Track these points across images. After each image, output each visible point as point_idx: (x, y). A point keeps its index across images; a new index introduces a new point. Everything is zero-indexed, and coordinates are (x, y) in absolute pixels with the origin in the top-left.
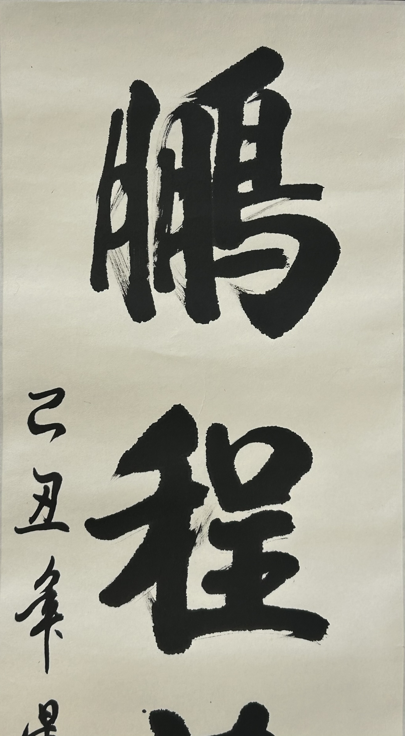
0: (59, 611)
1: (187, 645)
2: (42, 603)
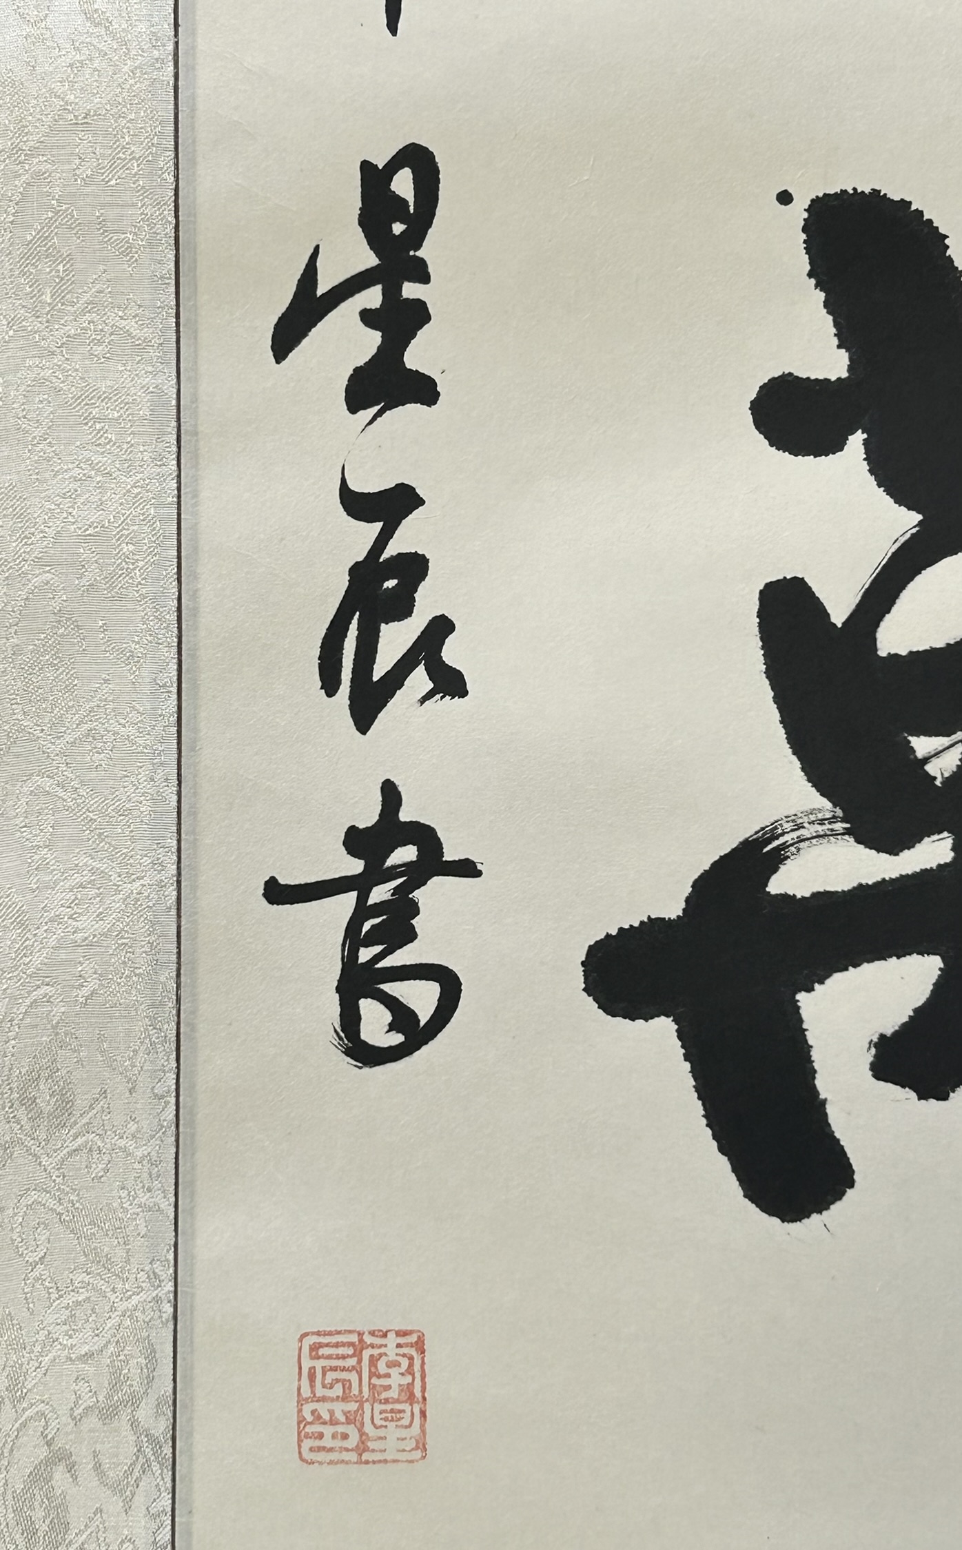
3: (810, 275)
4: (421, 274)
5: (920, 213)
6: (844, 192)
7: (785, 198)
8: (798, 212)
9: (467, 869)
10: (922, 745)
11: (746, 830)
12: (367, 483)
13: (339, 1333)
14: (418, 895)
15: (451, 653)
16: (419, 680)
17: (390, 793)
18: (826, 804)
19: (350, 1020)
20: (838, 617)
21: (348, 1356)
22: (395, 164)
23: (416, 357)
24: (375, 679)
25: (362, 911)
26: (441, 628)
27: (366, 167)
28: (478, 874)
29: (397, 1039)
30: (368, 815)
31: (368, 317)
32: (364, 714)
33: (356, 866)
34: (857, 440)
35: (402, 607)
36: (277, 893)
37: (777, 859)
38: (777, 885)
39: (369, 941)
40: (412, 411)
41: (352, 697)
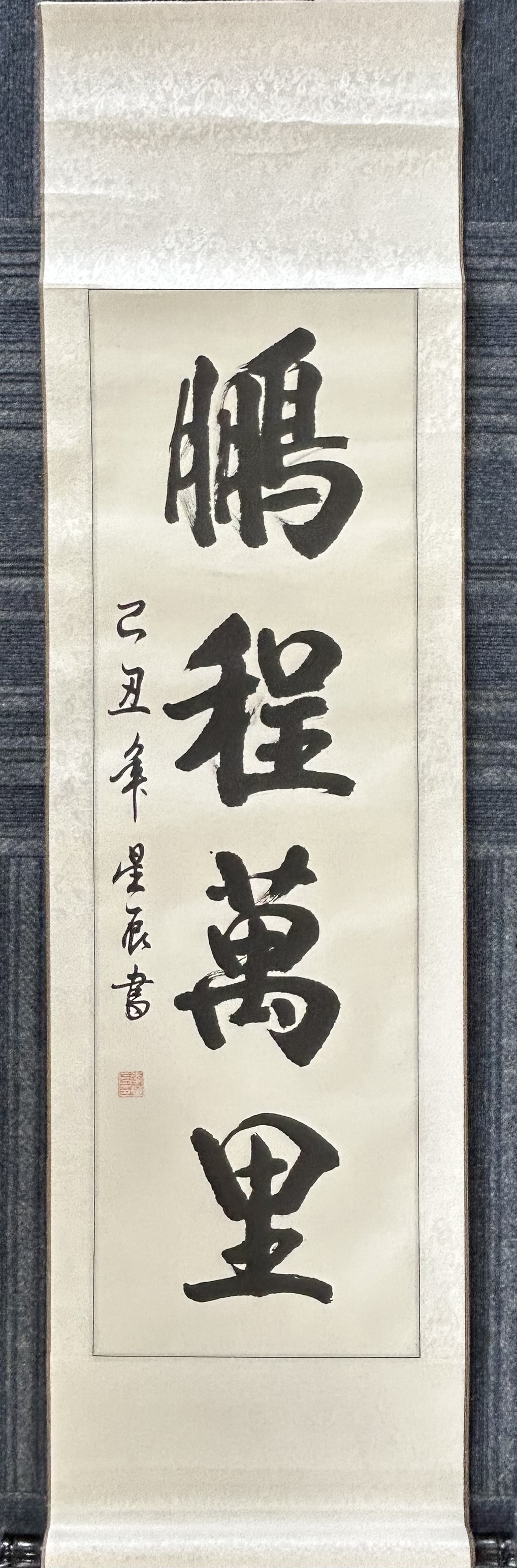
0: (143, 774)
1: (245, 800)
2: (131, 769)
3: (217, 867)
4: (141, 867)
5: (237, 856)
6: (223, 852)
7: (212, 853)
8: (214, 855)
9: (151, 982)
10: (239, 957)
11: (205, 975)
12: (130, 907)
13: (127, 1072)
14: (141, 987)
15: (147, 939)
16: (142, 945)
17: (136, 967)
18: (220, 969)
19: (128, 1011)
20: (223, 933)
21: (129, 1077)
22: (135, 848)
23: (140, 882)
24: (133, 945)
25: (131, 990)
26: (145, 935)
27: (130, 847)
28: (153, 983)
29: (138, 1015)
30: (132, 972)
31: (131, 875)
32: (130, 953)
33: (130, 981)
34: (226, 898)
35: (138, 931)
36: (114, 987)
37: (211, 979)
38: (211, 985)
39: (132, 996)
40: (140, 892)
41: (128, 949)
